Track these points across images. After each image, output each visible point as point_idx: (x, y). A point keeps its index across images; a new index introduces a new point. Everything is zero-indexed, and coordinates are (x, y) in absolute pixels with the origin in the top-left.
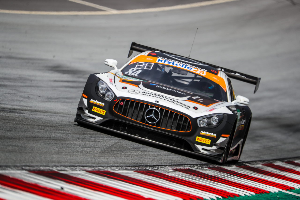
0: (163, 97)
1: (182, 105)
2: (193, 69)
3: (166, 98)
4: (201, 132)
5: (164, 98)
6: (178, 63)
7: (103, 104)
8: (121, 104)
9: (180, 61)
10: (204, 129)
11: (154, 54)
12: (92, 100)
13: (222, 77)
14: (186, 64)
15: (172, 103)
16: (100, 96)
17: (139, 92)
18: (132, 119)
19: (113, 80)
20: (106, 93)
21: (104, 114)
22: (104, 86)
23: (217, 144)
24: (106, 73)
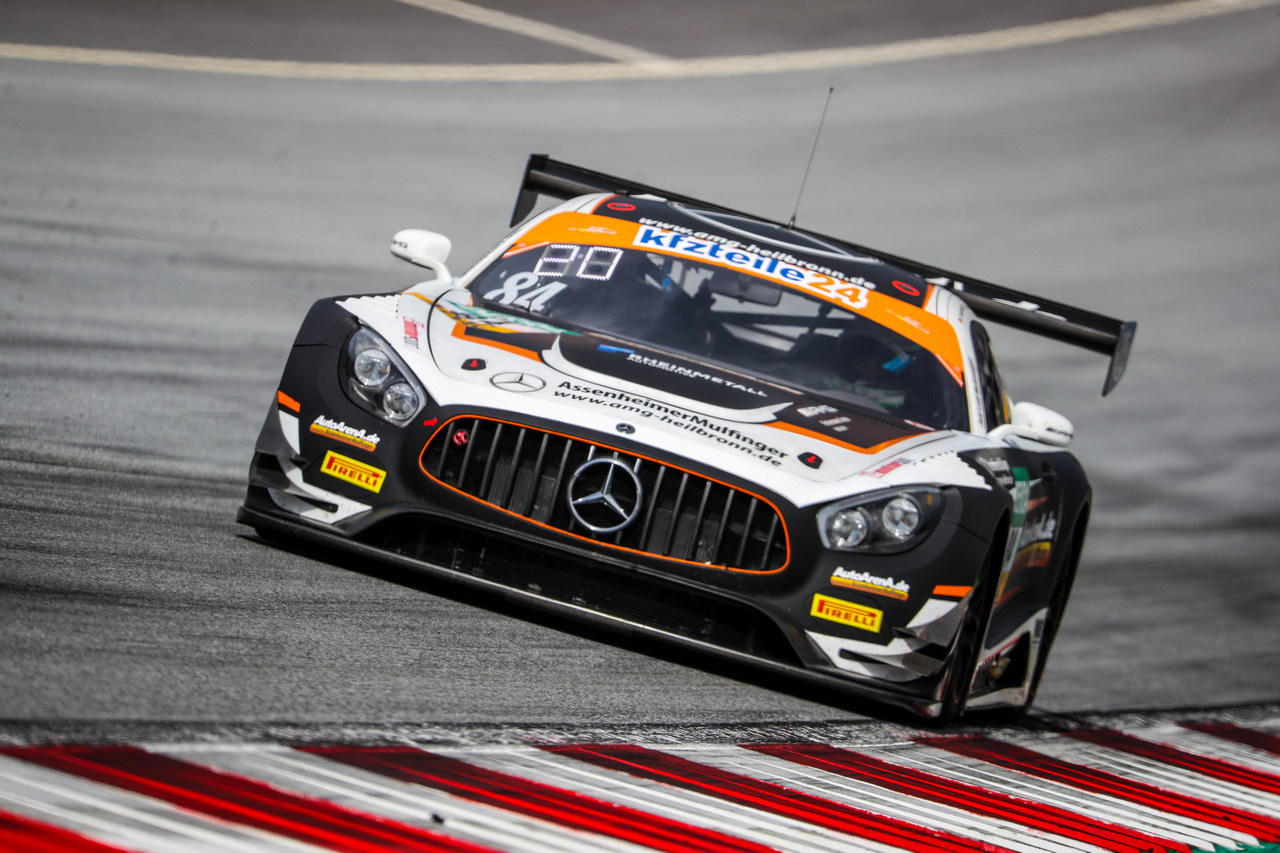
0: (656, 407)
1: (746, 444)
2: (809, 279)
3: (668, 414)
4: (836, 573)
5: (662, 414)
6: (739, 248)
7: (374, 439)
8: (456, 440)
9: (747, 242)
10: (853, 560)
11: (626, 205)
12: (321, 420)
13: (942, 314)
14: (777, 253)
15: (700, 437)
16: (357, 402)
17: (544, 384)
18: (510, 513)
19: (419, 328)
20: (387, 386)
21: (377, 489)
22: (378, 356)
23: (911, 630)
24: (393, 294)
